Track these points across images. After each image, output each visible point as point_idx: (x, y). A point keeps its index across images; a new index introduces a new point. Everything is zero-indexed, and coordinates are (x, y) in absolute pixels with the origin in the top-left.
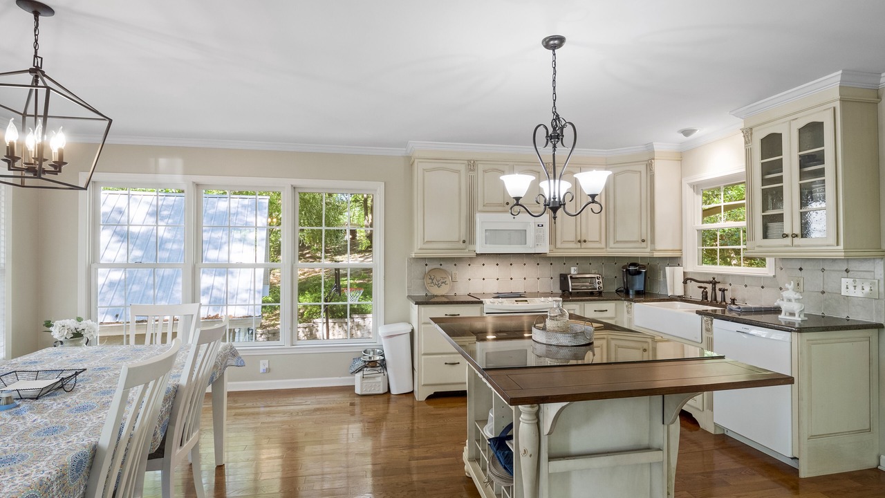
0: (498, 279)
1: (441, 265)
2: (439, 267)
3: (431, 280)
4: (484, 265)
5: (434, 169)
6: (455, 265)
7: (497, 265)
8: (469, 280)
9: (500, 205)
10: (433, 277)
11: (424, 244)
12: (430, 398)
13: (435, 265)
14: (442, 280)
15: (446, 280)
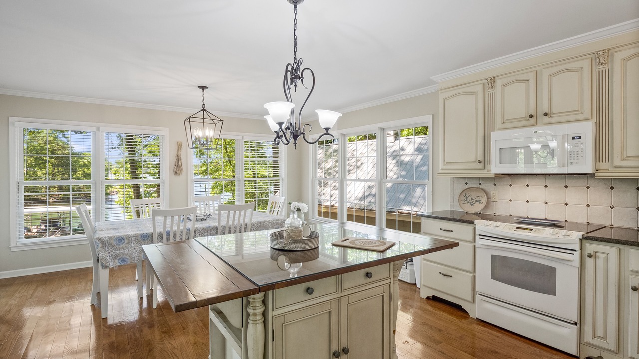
0: (546, 203)
1: (480, 184)
2: (478, 186)
3: (465, 198)
4: (528, 186)
5: (453, 96)
6: (495, 185)
7: (546, 186)
8: (511, 201)
9: (523, 119)
10: (467, 195)
11: (445, 164)
12: (428, 298)
13: (475, 184)
14: (477, 199)
15: (481, 199)
